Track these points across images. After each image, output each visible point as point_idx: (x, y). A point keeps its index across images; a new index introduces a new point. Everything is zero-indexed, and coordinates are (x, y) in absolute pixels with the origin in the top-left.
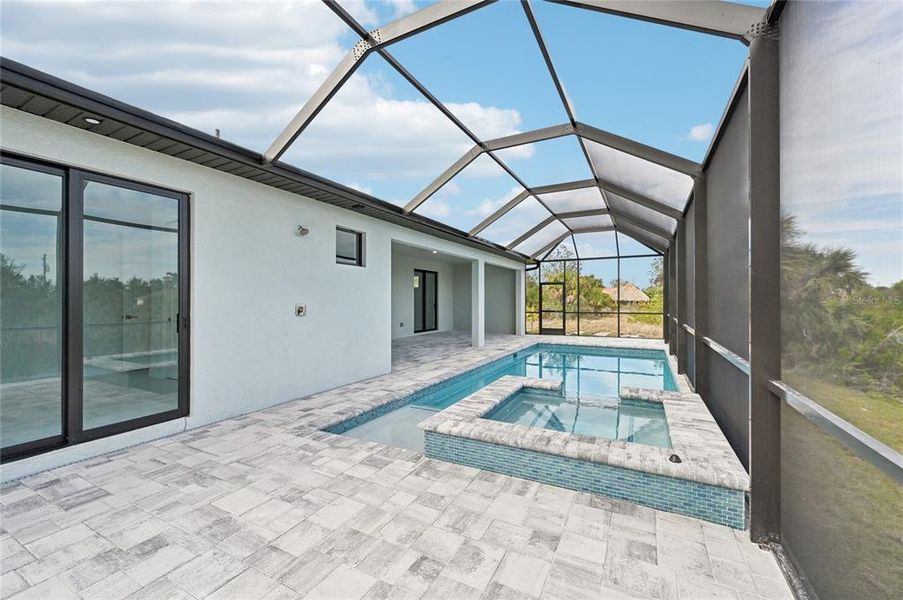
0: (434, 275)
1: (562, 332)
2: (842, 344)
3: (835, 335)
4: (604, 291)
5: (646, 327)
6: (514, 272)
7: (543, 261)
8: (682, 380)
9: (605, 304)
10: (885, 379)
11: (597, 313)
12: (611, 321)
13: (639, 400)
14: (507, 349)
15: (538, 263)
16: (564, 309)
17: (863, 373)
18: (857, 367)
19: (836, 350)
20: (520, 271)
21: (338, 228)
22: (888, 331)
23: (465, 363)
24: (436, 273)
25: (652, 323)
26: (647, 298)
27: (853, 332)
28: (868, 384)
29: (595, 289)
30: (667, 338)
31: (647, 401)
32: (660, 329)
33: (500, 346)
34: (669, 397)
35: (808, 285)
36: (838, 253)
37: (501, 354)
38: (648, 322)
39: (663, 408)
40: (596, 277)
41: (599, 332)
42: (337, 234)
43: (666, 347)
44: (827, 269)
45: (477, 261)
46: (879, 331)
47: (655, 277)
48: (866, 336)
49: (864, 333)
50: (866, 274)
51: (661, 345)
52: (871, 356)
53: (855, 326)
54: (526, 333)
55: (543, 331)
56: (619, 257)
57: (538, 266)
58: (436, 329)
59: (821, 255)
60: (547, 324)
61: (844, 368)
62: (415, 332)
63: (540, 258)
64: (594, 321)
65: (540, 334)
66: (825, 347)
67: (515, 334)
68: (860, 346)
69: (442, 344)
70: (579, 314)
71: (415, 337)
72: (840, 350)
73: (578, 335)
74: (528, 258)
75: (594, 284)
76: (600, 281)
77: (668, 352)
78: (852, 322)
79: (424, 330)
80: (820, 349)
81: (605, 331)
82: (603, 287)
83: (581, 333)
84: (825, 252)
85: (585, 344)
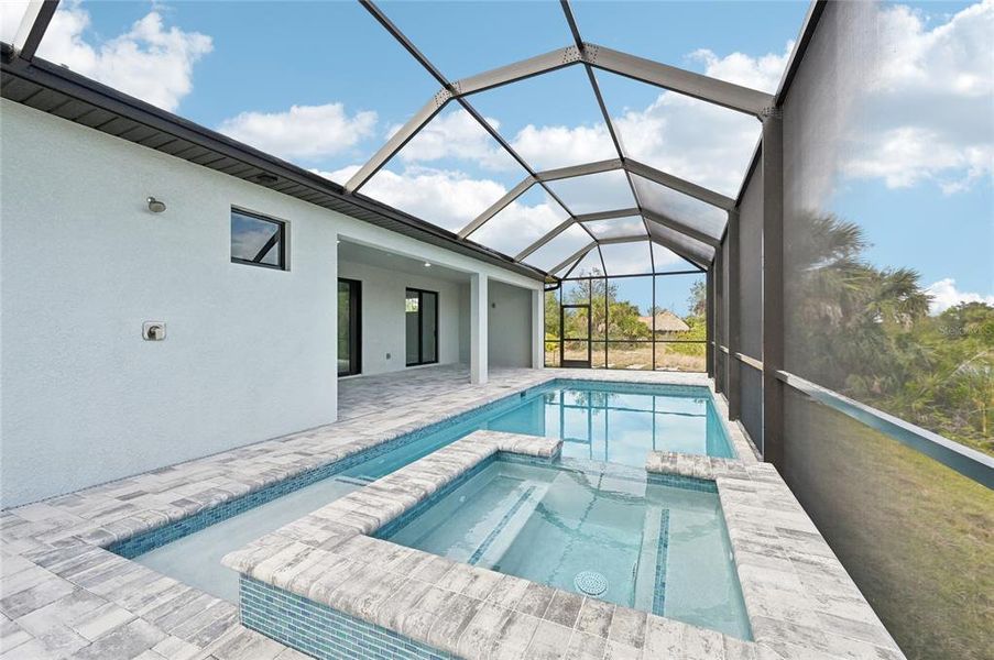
0: (433, 296)
1: (587, 364)
2: (908, 377)
3: (900, 367)
4: (641, 320)
5: (686, 359)
6: (529, 292)
7: (565, 279)
8: (735, 430)
9: (641, 333)
10: (958, 418)
11: (633, 342)
12: (646, 352)
13: (678, 475)
14: (515, 386)
15: (559, 282)
16: (590, 337)
17: (933, 411)
18: (927, 404)
19: (903, 384)
20: (537, 291)
21: (234, 210)
22: (959, 362)
23: (450, 407)
24: (436, 294)
25: (692, 354)
26: (686, 328)
27: (920, 362)
28: (939, 423)
29: (630, 317)
30: (710, 371)
31: (690, 477)
32: (703, 362)
33: (507, 383)
34: (725, 471)
35: (867, 310)
36: (900, 273)
37: (503, 393)
38: (687, 354)
39: (716, 491)
40: (631, 304)
41: (630, 366)
42: (232, 217)
43: (711, 383)
44: (890, 291)
45: (477, 274)
46: (948, 362)
47: (695, 304)
48: (933, 368)
49: (932, 364)
50: (932, 297)
51: (704, 379)
52: (942, 390)
53: (923, 357)
54: (545, 366)
55: (564, 364)
56: (654, 274)
57: (560, 285)
58: (436, 361)
59: (883, 274)
60: (569, 355)
61: (913, 405)
62: (407, 365)
63: (560, 275)
64: (628, 352)
65: (562, 367)
66: (890, 380)
67: (531, 367)
68: (930, 380)
69: (433, 380)
70: (607, 344)
71: (407, 371)
72: (907, 384)
73: (607, 368)
74: (546, 274)
75: (629, 312)
76: (636, 308)
77: (713, 389)
78: (918, 352)
79: (421, 362)
80: (884, 383)
81: (639, 363)
82: (639, 315)
83: (609, 366)
84: (887, 272)
85: (612, 379)
